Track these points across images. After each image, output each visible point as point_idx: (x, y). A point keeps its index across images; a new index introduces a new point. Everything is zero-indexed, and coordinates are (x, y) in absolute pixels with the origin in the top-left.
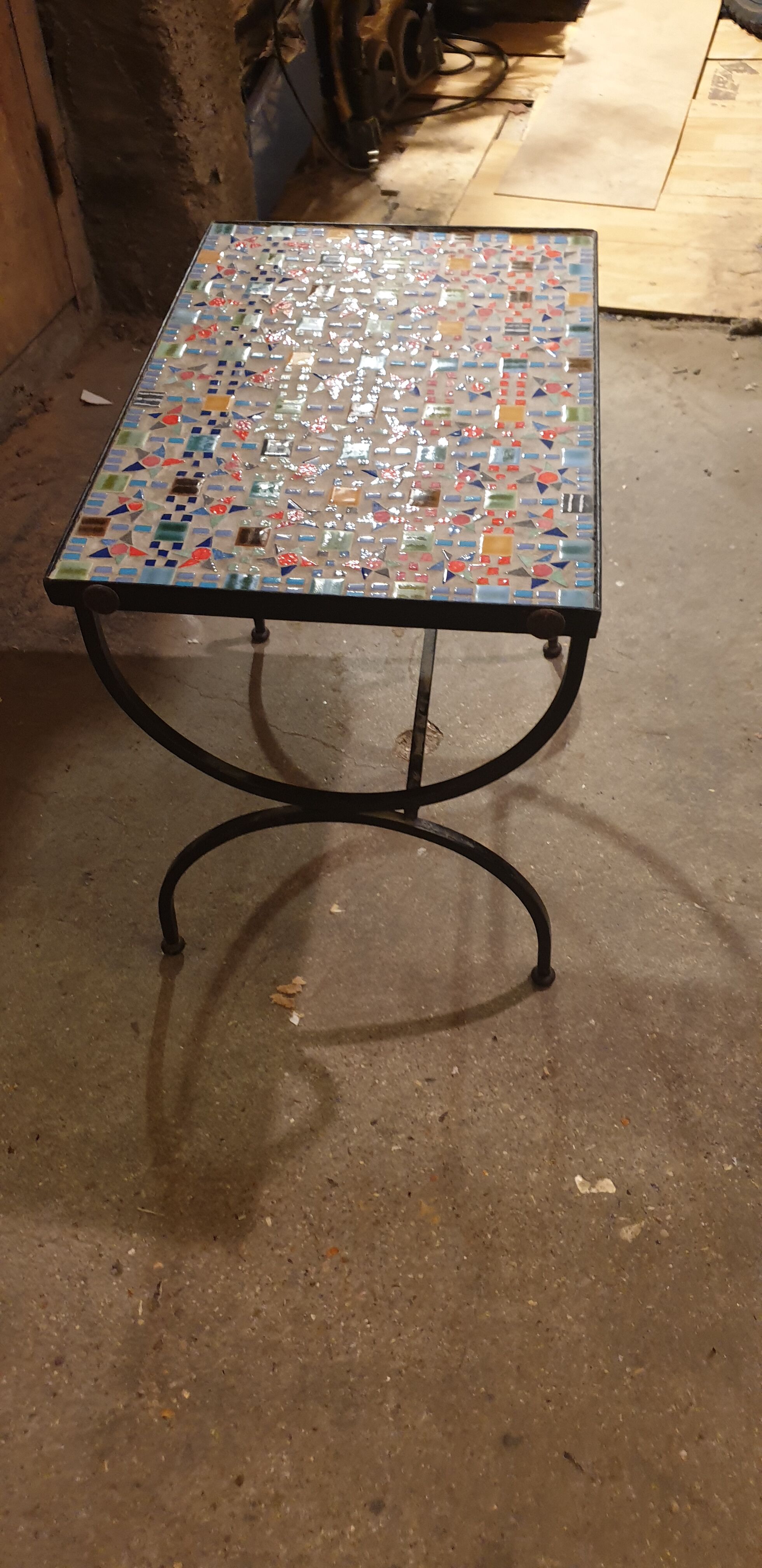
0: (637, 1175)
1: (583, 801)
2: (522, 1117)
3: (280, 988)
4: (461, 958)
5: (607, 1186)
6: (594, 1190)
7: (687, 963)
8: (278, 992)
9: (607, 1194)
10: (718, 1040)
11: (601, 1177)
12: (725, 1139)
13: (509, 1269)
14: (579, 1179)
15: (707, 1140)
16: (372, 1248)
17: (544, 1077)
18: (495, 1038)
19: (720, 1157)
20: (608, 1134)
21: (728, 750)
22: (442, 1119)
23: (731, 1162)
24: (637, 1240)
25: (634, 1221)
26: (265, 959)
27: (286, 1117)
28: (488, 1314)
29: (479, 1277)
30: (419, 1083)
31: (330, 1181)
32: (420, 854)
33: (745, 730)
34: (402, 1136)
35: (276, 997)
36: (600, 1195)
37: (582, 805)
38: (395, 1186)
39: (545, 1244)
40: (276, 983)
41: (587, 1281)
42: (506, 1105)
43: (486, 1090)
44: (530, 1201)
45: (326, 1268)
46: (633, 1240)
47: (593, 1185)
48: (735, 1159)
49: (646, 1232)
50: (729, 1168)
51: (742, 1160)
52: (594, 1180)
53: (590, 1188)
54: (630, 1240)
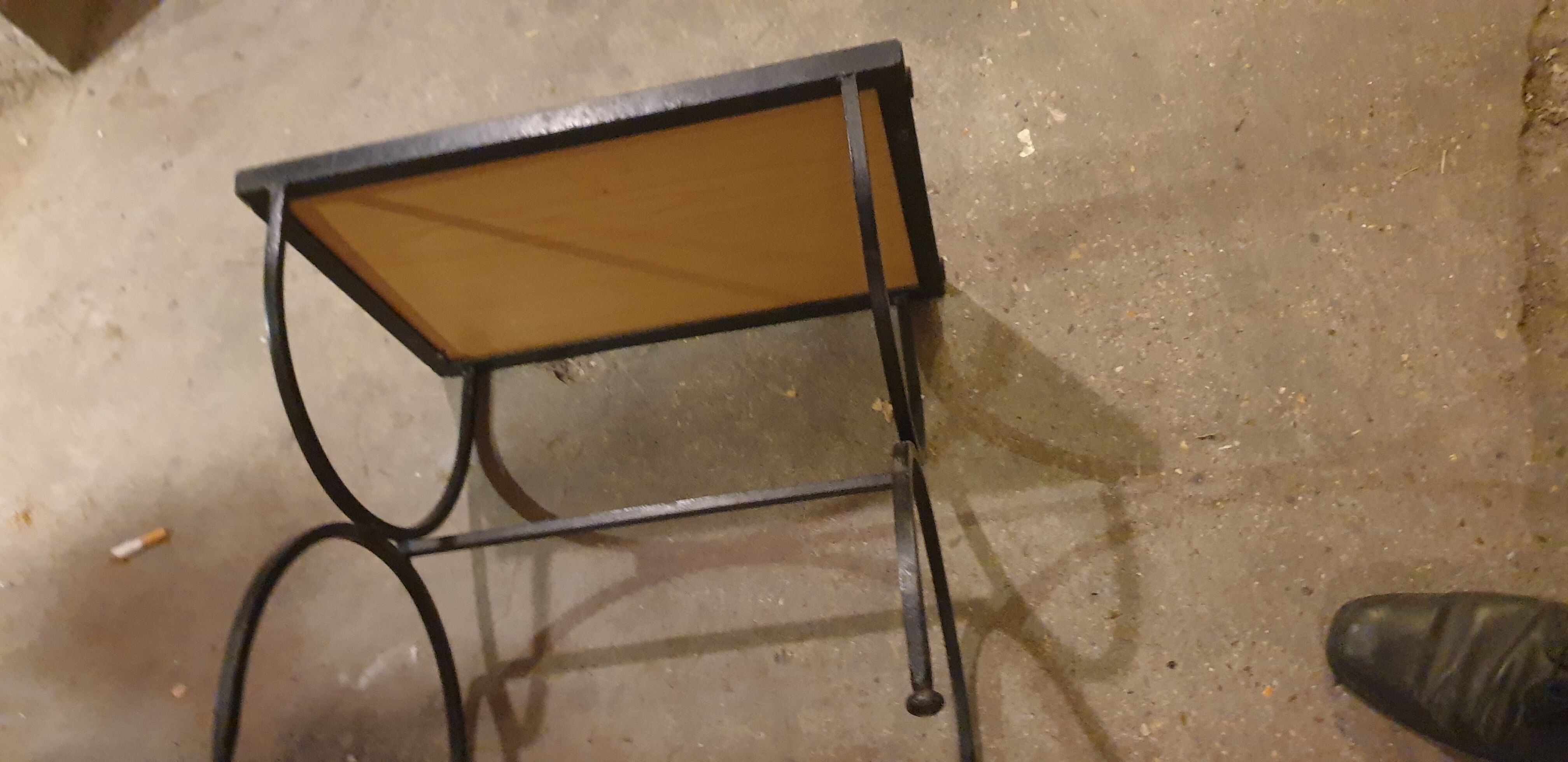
0: (1011, 118)
5: (1024, 135)
6: (1030, 143)
9: (1031, 134)
11: (1017, 142)
12: (965, 66)
13: (1110, 189)
15: (969, 77)
16: (1120, 286)
19: (982, 68)
22: (992, 260)
23: (985, 61)
24: (1063, 110)
25: (1048, 114)
28: (1150, 196)
29: (1122, 207)
31: (1069, 331)
36: (1033, 139)
44: (1050, 184)
45: (1147, 315)
46: (1065, 113)
47: (1026, 144)
48: (981, 58)
49: (1056, 106)
50: (990, 61)
51: (981, 54)
52: (1022, 146)
53: (1029, 146)
54: (1065, 115)
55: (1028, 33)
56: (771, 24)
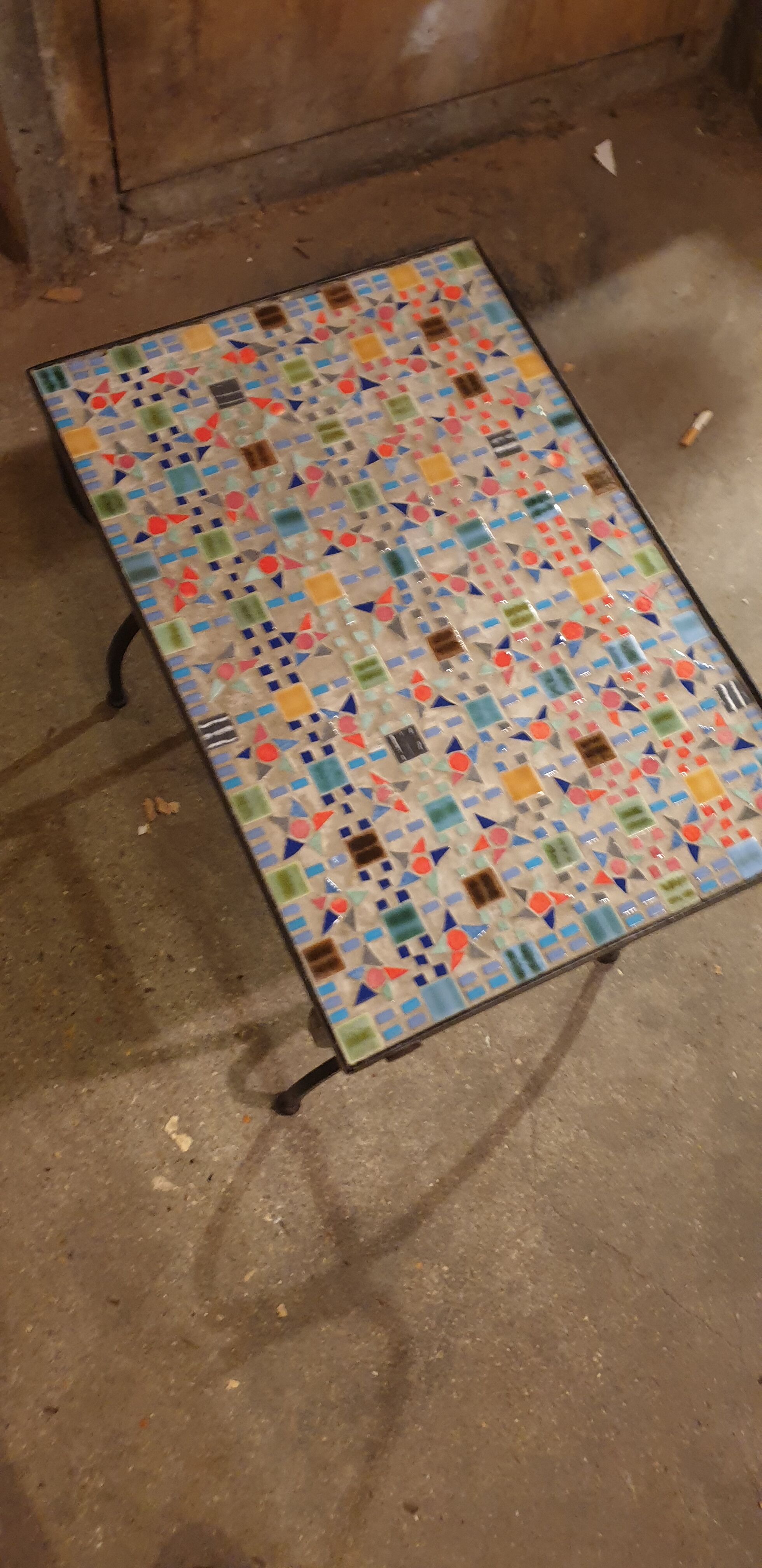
0: (210, 1158)
2: (193, 1044)
3: (159, 799)
5: (185, 1143)
6: (174, 1136)
7: (425, 1069)
8: (154, 801)
9: (179, 1148)
10: (373, 1140)
11: (188, 1132)
12: (291, 1202)
13: (69, 1121)
14: (175, 1119)
15: (279, 1188)
16: (16, 1021)
17: (236, 1037)
18: (239, 980)
19: (272, 1207)
20: (227, 1114)
21: (677, 954)
22: (148, 990)
23: (273, 1216)
24: (159, 1194)
25: (172, 1180)
26: (173, 769)
28: (28, 1131)
29: (49, 1106)
30: (162, 953)
33: (714, 954)
34: (114, 973)
35: (148, 803)
36: (173, 1142)
38: (72, 999)
39: (107, 1131)
40: (161, 793)
41: (100, 1180)
42: (193, 1026)
43: (194, 1003)
44: (132, 1098)
46: (156, 1190)
47: (178, 1132)
48: (279, 1219)
49: (170, 1195)
50: (268, 1218)
51: (282, 1224)
52: (182, 1130)
53: (174, 1132)
54: (155, 1188)
55: (247, 1278)
56: (535, 1155)
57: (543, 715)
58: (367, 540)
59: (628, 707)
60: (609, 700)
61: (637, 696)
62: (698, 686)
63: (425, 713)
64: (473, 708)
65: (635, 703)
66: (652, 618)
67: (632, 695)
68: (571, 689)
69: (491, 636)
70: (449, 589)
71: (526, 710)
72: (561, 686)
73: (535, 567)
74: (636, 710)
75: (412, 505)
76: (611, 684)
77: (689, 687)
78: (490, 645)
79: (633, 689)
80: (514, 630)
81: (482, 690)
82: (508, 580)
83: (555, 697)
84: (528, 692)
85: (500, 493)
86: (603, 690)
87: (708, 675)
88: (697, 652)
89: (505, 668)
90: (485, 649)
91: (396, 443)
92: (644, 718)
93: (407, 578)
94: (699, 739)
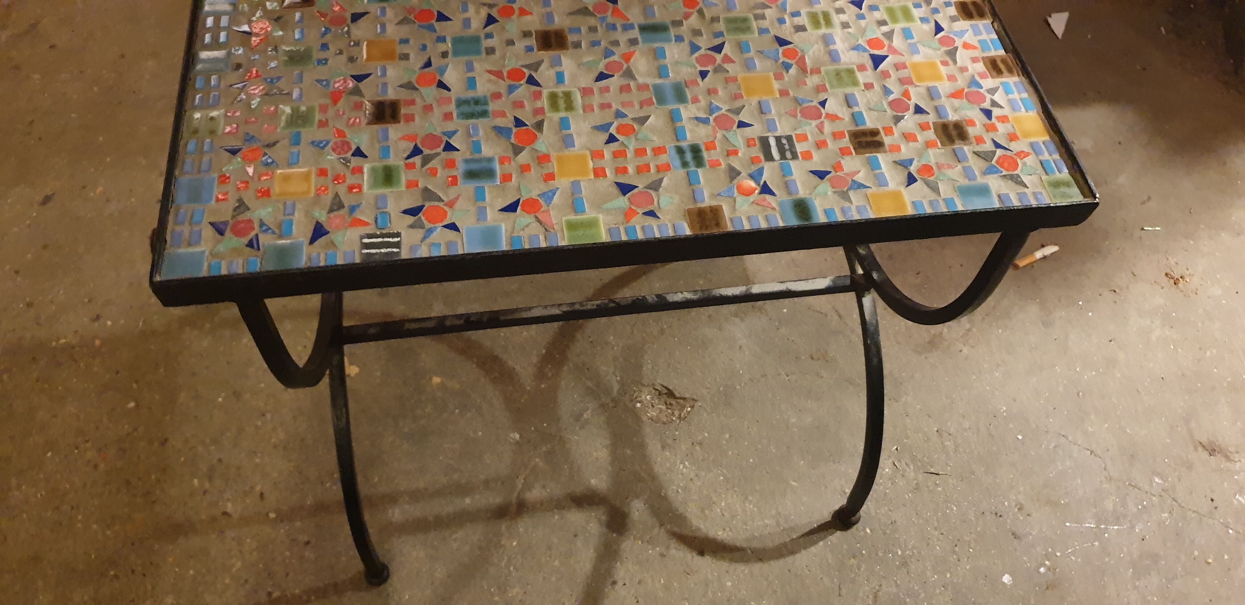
1: (620, 583)
2: (227, 581)
4: (392, 499)
17: (270, 594)
18: (308, 543)
22: (225, 514)
27: (223, 394)
28: (41, 585)
30: (258, 488)
31: (166, 440)
32: (511, 435)
34: (207, 485)
37: (614, 583)
38: (161, 489)
42: (239, 564)
43: (254, 545)
45: (90, 455)
57: (442, 85)
58: (687, 16)
59: (416, 151)
60: (432, 140)
61: (424, 164)
62: (410, 219)
63: (486, 8)
64: (476, 40)
65: (417, 160)
66: (512, 208)
67: (426, 160)
68: (458, 116)
69: (545, 74)
70: (612, 59)
71: (451, 77)
72: (466, 109)
73: (613, 130)
74: (409, 157)
75: (719, 57)
76: (449, 147)
77: (413, 212)
78: (536, 70)
79: (433, 164)
80: (545, 93)
81: (491, 51)
82: (605, 106)
83: (456, 102)
84: (471, 83)
85: (714, 128)
86: (445, 138)
87: (419, 234)
88: (451, 234)
89: (505, 74)
90: (535, 66)
91: (797, 63)
92: (396, 160)
93: (635, 33)
94: (347, 200)
